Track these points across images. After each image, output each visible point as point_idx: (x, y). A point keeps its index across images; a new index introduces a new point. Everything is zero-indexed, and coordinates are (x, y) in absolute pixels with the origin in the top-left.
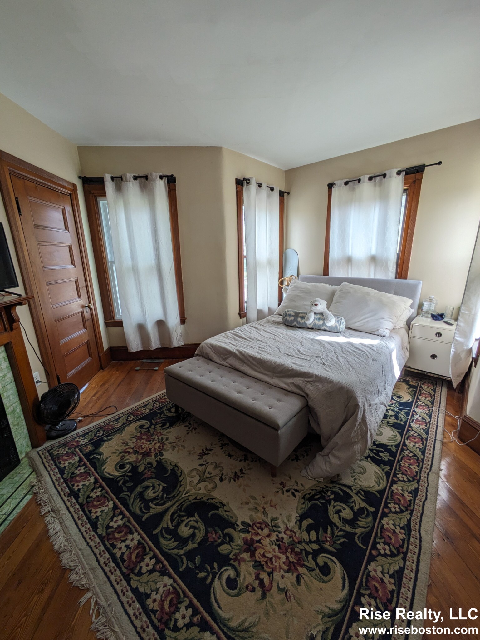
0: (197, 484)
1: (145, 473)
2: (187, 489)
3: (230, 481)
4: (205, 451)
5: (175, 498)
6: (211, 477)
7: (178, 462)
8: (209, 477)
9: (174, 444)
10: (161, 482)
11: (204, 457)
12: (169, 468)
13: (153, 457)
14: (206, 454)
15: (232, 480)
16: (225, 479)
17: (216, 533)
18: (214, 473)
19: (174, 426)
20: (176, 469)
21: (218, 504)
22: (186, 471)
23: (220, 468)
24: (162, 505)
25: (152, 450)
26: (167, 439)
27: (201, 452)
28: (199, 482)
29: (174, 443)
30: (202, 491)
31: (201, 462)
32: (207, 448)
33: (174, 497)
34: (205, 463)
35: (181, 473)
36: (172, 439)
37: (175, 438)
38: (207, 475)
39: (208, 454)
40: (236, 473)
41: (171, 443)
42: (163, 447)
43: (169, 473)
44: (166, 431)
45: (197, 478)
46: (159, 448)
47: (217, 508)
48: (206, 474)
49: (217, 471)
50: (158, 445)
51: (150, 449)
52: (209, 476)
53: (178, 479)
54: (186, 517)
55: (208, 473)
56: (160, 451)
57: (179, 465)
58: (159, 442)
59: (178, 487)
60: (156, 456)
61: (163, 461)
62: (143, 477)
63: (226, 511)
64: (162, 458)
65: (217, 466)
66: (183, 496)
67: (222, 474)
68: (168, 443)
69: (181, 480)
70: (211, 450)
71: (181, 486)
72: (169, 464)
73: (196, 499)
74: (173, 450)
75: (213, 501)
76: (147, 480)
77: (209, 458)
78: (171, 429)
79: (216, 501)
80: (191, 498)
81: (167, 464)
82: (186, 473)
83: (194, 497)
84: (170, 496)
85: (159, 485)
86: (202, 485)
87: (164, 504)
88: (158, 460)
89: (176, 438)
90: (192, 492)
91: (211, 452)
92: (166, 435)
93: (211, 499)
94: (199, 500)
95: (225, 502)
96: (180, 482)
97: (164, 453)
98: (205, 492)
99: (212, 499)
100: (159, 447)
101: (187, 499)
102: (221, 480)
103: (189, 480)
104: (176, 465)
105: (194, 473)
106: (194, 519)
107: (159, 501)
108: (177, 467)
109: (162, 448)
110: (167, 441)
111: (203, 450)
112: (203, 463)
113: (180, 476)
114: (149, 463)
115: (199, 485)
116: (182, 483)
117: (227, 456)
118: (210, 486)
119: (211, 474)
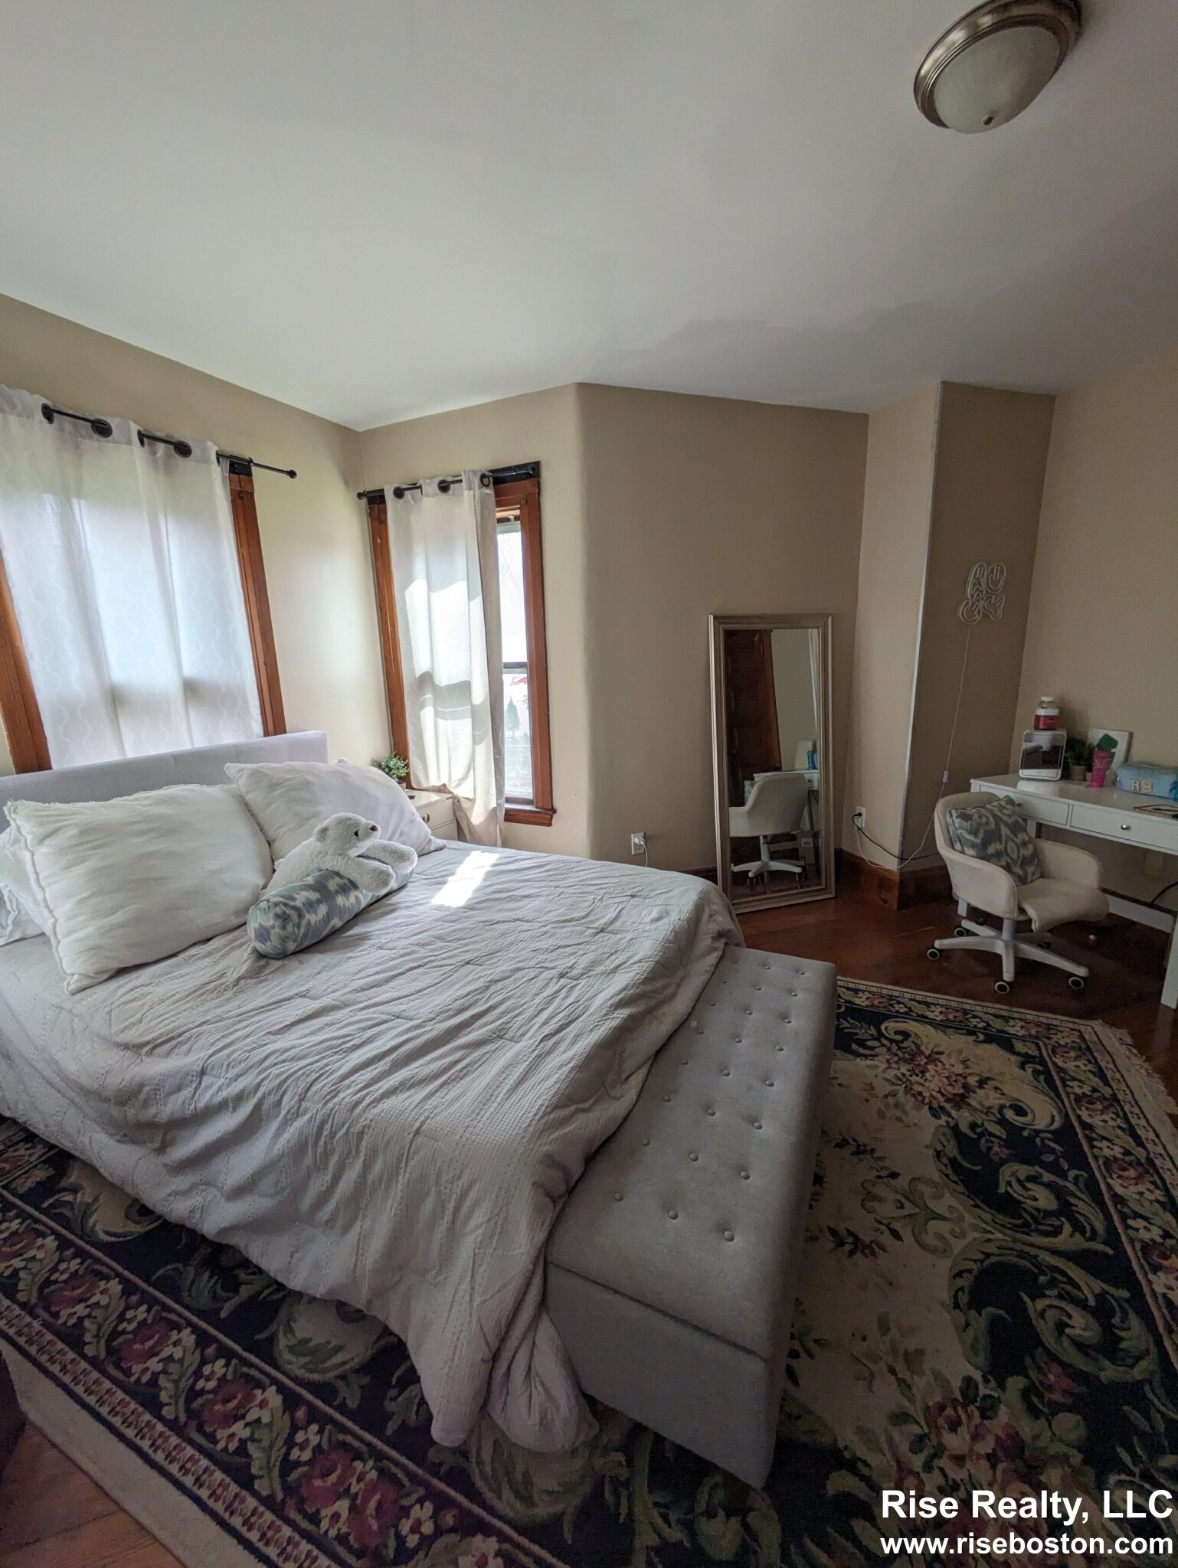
0: (944, 1219)
1: (1066, 1392)
2: (976, 1235)
3: (881, 1158)
4: (848, 1247)
5: (1022, 1251)
6: (907, 1198)
7: (942, 1304)
8: (910, 1201)
9: (900, 1366)
10: (1033, 1315)
11: (867, 1240)
12: (980, 1321)
13: (1003, 1415)
14: (856, 1238)
15: (876, 1155)
16: (886, 1168)
17: (990, 1149)
18: (892, 1196)
19: (826, 1440)
20: (964, 1298)
21: (945, 1160)
22: (944, 1267)
23: (871, 1189)
24: (1063, 1273)
25: (986, 1447)
26: (900, 1418)
27: (858, 1255)
28: (938, 1217)
29: (893, 1371)
30: (949, 1200)
31: (887, 1239)
32: (832, 1245)
33: (1022, 1255)
34: (883, 1228)
35: (960, 1274)
36: (887, 1395)
37: (877, 1382)
38: (909, 1208)
39: (850, 1233)
40: (853, 1154)
41: (905, 1386)
42: (941, 1408)
43: (991, 1310)
44: (873, 1459)
45: (934, 1226)
46: (959, 1423)
47: (953, 1161)
48: (905, 1212)
49: (880, 1190)
50: (955, 1442)
51: (992, 1459)
52: (906, 1203)
53: (980, 1272)
54: (1024, 1205)
55: (902, 1207)
56: (965, 1406)
57: (946, 1296)
58: (939, 1451)
59: (994, 1259)
60: (988, 1409)
61: (981, 1359)
62: (1078, 1389)
63: (944, 1146)
64: (977, 1376)
65: (870, 1196)
66: (999, 1235)
67: (879, 1177)
68: (911, 1399)
69: (975, 1261)
70: (833, 1232)
71: (988, 1255)
72: (971, 1332)
73: (976, 1206)
74: (920, 1353)
75: (950, 1172)
76: (1070, 1366)
77: (863, 1225)
78: (848, 1439)
79: (943, 1167)
80: (987, 1217)
81: (976, 1339)
82: (949, 1262)
83: (977, 1210)
84: (1029, 1265)
85: (1042, 1314)
86: (940, 1208)
87: (1057, 1269)
88: (993, 1384)
89: (872, 1375)
90: (974, 1221)
91: (841, 1228)
92: (891, 1441)
93: (949, 1179)
94: (972, 1199)
95: (931, 1153)
96: (982, 1261)
97: (956, 1384)
98: (947, 1195)
99: (947, 1175)
100: (954, 1426)
101: (996, 1223)
102: (894, 1175)
103: (958, 1246)
104: (957, 1306)
105: (930, 1240)
106: (1009, 1189)
107: (1064, 1286)
108: (955, 1297)
109: (949, 1411)
110: (911, 1410)
111: (851, 1253)
112: (887, 1232)
113: (970, 1271)
114: (1034, 1412)
115: (947, 1214)
116: (982, 1257)
117: (825, 1185)
118: (927, 1191)
119: (900, 1201)
